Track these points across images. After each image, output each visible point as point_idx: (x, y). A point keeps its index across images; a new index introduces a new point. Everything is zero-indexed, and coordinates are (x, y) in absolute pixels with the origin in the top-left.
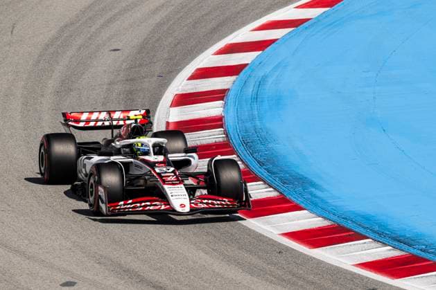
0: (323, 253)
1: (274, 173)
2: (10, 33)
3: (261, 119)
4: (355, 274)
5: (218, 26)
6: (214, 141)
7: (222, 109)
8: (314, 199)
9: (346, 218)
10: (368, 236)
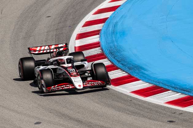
0: (151, 99)
3: (117, 42)
5: (93, 2)
7: (99, 39)
8: (144, 75)
9: (159, 82)
10: (170, 89)
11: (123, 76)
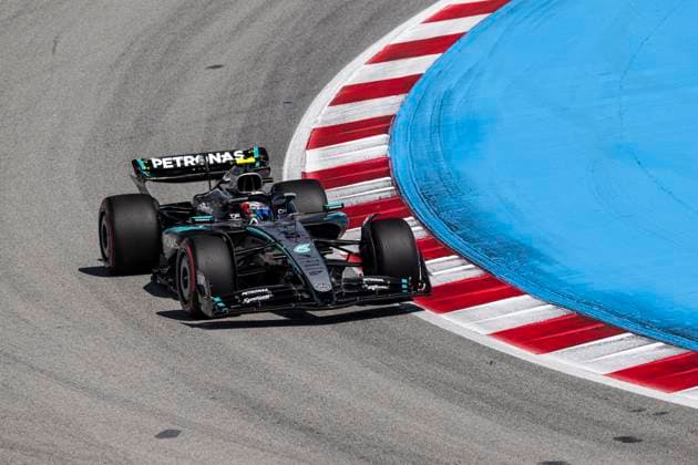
0: (559, 360)
1: (474, 241)
2: (50, 52)
3: (448, 159)
4: (609, 388)
5: (371, 19)
6: (377, 197)
7: (386, 147)
8: (538, 277)
9: (590, 304)
10: (625, 328)
11: (468, 277)
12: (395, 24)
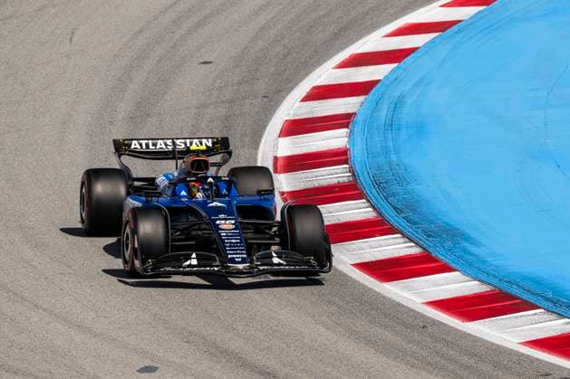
0: (481, 328)
1: (415, 223)
2: (68, 41)
3: (397, 152)
4: (523, 354)
5: (340, 31)
6: (336, 181)
7: (347, 139)
8: (467, 257)
9: (509, 282)
10: (539, 305)
11: (408, 253)
12: (360, 36)
